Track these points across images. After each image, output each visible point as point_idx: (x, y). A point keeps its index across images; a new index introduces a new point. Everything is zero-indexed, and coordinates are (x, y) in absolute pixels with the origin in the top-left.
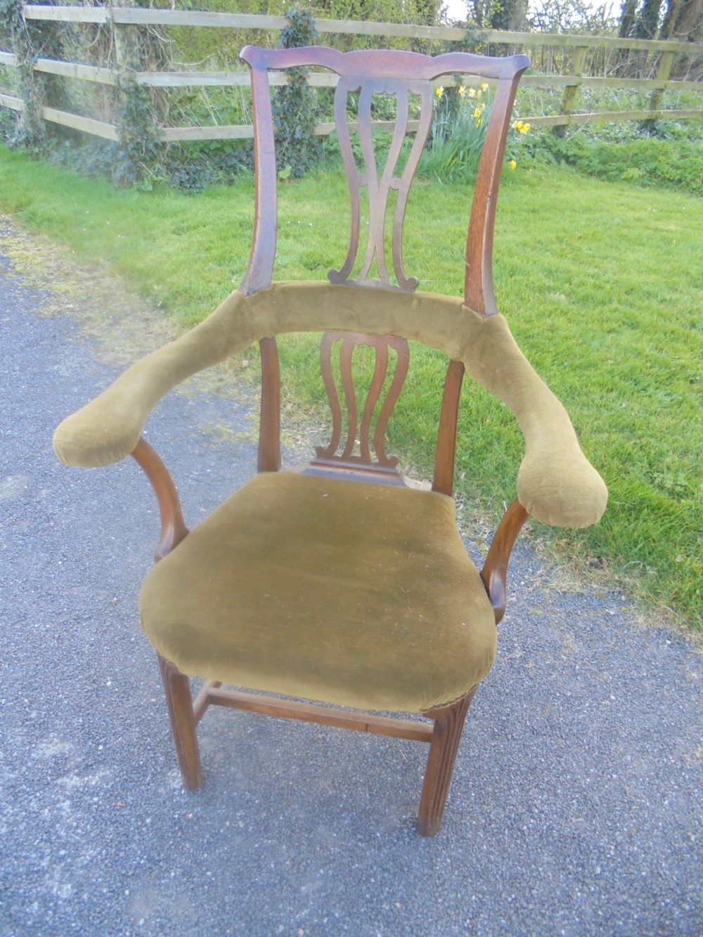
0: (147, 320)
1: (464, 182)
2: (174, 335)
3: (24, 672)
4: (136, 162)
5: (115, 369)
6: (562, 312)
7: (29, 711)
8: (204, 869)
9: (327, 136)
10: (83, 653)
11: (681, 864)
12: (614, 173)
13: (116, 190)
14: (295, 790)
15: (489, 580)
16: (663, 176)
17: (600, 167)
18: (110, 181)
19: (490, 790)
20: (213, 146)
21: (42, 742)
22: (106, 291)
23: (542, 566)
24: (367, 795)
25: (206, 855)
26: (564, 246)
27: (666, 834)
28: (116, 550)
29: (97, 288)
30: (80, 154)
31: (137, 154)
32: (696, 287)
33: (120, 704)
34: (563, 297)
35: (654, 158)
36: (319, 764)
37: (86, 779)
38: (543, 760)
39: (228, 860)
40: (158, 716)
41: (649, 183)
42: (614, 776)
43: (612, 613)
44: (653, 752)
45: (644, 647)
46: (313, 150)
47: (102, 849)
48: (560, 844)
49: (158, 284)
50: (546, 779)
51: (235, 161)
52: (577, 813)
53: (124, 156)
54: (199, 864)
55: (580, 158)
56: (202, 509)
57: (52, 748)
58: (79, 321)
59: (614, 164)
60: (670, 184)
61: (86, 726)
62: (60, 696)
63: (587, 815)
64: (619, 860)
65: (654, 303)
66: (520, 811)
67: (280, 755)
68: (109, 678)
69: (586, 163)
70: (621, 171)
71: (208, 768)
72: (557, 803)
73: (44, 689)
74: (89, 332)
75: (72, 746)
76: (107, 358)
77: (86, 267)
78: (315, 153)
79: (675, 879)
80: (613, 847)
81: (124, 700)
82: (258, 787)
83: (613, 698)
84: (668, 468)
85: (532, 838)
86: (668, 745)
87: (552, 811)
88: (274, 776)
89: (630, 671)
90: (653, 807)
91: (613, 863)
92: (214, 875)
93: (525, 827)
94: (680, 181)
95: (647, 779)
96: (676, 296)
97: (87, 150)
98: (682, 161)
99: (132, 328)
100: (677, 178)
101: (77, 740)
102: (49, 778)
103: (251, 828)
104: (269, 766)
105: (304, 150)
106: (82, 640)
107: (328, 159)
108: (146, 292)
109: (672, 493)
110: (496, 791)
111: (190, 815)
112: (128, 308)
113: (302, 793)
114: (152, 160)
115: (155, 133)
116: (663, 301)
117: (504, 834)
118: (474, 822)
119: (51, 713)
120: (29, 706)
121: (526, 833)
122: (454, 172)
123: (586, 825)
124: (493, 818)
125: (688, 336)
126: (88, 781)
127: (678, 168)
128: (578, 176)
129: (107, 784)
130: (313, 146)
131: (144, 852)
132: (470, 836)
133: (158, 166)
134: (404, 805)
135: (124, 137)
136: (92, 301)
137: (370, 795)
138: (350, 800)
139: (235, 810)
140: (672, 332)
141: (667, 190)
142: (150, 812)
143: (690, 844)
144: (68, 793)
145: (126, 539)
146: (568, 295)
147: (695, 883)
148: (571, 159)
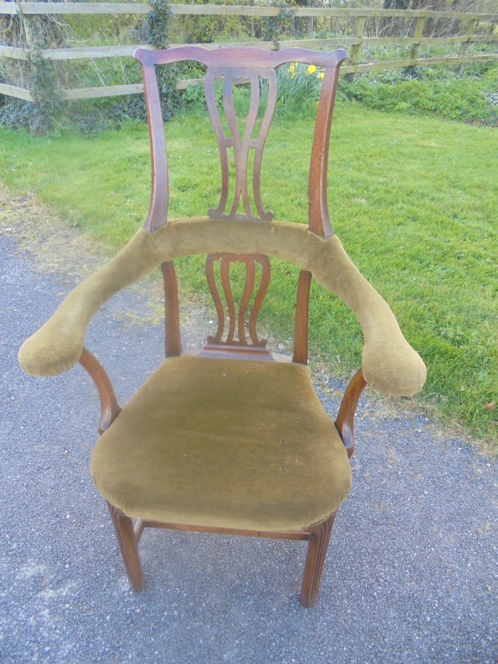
0: (68, 236)
1: (286, 119)
2: (89, 247)
3: (4, 514)
4: (47, 117)
5: (47, 275)
6: (364, 212)
7: (11, 544)
8: (153, 649)
9: (185, 90)
10: (46, 495)
11: (483, 608)
12: (389, 106)
13: (34, 137)
14: (211, 583)
15: (341, 429)
16: (423, 107)
17: (379, 102)
18: (29, 131)
19: (349, 568)
20: (102, 101)
21: (22, 566)
22: (35, 216)
23: (369, 401)
24: (263, 581)
25: (152, 639)
26: (361, 162)
27: (471, 587)
28: (63, 414)
29: (27, 214)
30: (4, 111)
31: (47, 111)
32: (455, 187)
33: (78, 531)
34: (364, 201)
35: (417, 94)
36: (227, 562)
37: (59, 591)
38: (383, 543)
39: (169, 641)
40: (106, 537)
41: (415, 112)
42: (433, 549)
43: (420, 431)
44: (457, 529)
45: (444, 453)
46: (176, 100)
47: (77, 643)
48: (400, 603)
49: (73, 209)
50: (386, 557)
51: (120, 112)
52: (410, 579)
53: (38, 113)
54: (148, 646)
55: (365, 96)
56: (122, 378)
57: (30, 570)
58: (16, 240)
59: (389, 99)
60: (429, 112)
61: (55, 550)
62: (33, 529)
63: (417, 580)
64: (442, 610)
65: (428, 201)
66: (371, 582)
67: (198, 558)
68: (68, 512)
69: (370, 100)
70: (395, 105)
71: (147, 573)
72: (396, 573)
73: (20, 525)
74: (25, 248)
75: (46, 567)
76: (41, 268)
77: (18, 198)
78: (178, 103)
79: (480, 619)
80: (437, 601)
81: (81, 528)
82: (185, 584)
83: (426, 493)
84: (449, 323)
85: (381, 601)
86: (466, 523)
87: (393, 579)
88: (195, 575)
89: (436, 472)
90: (461, 569)
91: (438, 612)
92: (160, 653)
93: (375, 593)
94: (435, 110)
95: (455, 549)
96: (441, 195)
97: (9, 108)
98: (436, 95)
99: (57, 243)
100: (433, 108)
101: (49, 562)
102: (31, 594)
103: (183, 615)
104: (191, 567)
105: (169, 101)
106: (45, 485)
107: (187, 107)
108: (64, 216)
109: (453, 341)
110: (353, 569)
111: (138, 610)
112: (52, 228)
113: (217, 585)
114: (59, 114)
115: (59, 94)
116: (433, 199)
117: (361, 600)
118: (340, 593)
119: (27, 543)
120: (10, 540)
121: (377, 598)
122: (278, 112)
123: (417, 587)
124: (353, 589)
125: (453, 224)
126: (60, 592)
127: (433, 101)
128: (365, 109)
129: (75, 593)
130: (176, 98)
131: (107, 642)
132: (338, 604)
133: (63, 118)
134: (290, 586)
135: (37, 98)
136: (25, 224)
137: (265, 581)
138: (252, 587)
139: (171, 603)
140: (442, 222)
141: (427, 117)
142: (108, 611)
143: (488, 592)
144: (46, 603)
145: (69, 405)
146: (367, 199)
147: (494, 620)
148: (359, 97)
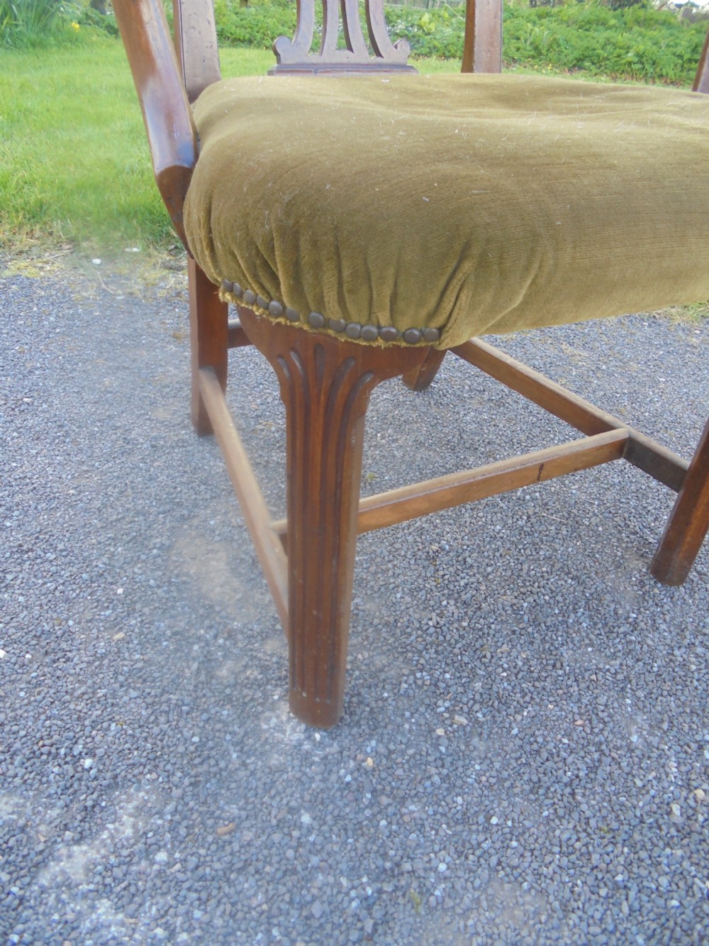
8: (481, 819)
14: (481, 630)
25: (459, 800)
37: (105, 835)
39: (501, 781)
47: (268, 932)
67: (408, 599)
88: (432, 630)
102: (15, 889)
103: (479, 715)
111: (370, 761)
126: (112, 837)
129: (160, 814)
131: (354, 872)
139: (431, 707)
142: (293, 804)
144: (84, 887)
